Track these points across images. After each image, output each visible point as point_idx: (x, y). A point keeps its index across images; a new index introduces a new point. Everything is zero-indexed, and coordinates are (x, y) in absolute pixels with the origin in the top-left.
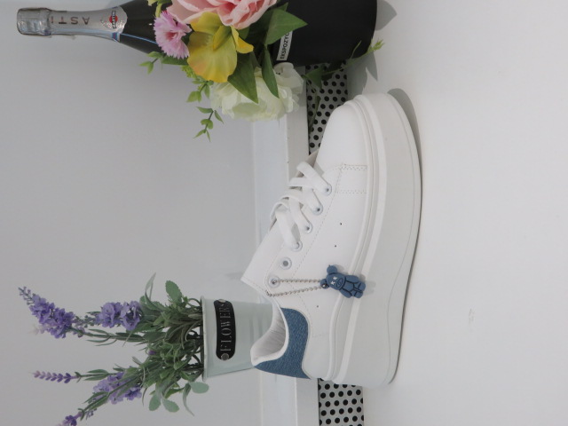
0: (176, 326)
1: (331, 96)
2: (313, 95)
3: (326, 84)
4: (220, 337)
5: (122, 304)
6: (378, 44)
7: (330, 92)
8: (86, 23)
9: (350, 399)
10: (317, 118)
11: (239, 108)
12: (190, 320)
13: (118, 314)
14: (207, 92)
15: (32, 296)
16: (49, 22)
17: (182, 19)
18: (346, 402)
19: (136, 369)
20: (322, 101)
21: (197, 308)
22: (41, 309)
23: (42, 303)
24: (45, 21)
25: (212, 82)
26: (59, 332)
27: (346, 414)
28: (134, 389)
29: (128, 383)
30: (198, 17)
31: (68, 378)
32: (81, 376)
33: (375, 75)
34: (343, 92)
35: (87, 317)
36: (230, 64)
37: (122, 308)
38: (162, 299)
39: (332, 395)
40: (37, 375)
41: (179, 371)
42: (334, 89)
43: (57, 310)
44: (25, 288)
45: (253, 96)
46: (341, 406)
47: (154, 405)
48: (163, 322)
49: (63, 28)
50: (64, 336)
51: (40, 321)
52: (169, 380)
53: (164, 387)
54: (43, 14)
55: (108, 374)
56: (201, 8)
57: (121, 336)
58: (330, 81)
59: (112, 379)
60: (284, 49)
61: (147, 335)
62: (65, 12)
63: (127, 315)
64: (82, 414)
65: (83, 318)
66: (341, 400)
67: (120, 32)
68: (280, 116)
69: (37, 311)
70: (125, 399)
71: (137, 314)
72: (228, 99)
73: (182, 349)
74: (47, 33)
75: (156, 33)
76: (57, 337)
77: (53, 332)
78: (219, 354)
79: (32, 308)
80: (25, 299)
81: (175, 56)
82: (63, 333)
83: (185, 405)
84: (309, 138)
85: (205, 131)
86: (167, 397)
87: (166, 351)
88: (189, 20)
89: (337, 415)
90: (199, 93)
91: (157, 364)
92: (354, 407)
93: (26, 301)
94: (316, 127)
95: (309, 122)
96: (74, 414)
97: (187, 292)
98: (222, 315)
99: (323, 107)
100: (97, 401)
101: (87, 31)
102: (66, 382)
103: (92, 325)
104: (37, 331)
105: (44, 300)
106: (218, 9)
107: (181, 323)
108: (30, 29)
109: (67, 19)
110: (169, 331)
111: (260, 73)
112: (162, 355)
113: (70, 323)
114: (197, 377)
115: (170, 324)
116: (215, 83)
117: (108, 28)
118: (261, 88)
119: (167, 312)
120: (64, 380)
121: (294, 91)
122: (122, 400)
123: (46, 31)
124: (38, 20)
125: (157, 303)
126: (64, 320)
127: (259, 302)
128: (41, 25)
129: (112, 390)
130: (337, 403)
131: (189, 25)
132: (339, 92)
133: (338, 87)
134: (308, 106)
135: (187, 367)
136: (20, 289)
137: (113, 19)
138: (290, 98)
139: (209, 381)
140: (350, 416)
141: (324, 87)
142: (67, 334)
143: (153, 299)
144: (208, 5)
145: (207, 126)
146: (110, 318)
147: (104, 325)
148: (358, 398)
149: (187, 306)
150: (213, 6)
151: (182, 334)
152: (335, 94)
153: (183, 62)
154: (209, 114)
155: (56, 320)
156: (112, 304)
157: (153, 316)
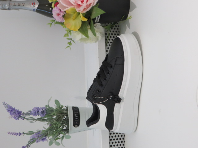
0: (59, 116)
1: (113, 33)
2: (107, 33)
3: (112, 29)
4: (74, 119)
5: (39, 108)
6: (130, 17)
7: (113, 32)
8: (23, 5)
9: (120, 141)
10: (109, 41)
11: (82, 39)
12: (64, 113)
13: (38, 111)
14: (71, 34)
15: (7, 105)
16: (10, 5)
18: (119, 142)
19: (45, 130)
20: (111, 35)
21: (66, 109)
22: (11, 110)
23: (11, 108)
24: (8, 4)
25: (72, 30)
26: (17, 118)
27: (119, 146)
28: (44, 138)
29: (42, 136)
30: (69, 9)
31: (20, 134)
32: (25, 134)
33: (129, 27)
34: (118, 32)
36: (79, 24)
37: (40, 109)
38: (53, 106)
39: (114, 140)
40: (9, 133)
41: (60, 131)
42: (115, 31)
43: (16, 110)
44: (5, 102)
45: (87, 36)
46: (117, 143)
47: (51, 144)
48: (54, 114)
49: (15, 7)
50: (19, 119)
51: (10, 114)
52: (57, 134)
53: (54, 137)
54: (8, 2)
55: (34, 133)
56: (70, 6)
57: (39, 119)
58: (113, 28)
59: (36, 134)
60: (98, 19)
61: (48, 119)
62: (16, 1)
63: (42, 112)
64: (28, 146)
65: (26, 113)
67: (36, 9)
68: (96, 42)
69: (9, 110)
70: (41, 141)
71: (45, 111)
72: (79, 36)
73: (61, 124)
74: (9, 9)
75: (53, 14)
76: (16, 119)
77: (15, 118)
78: (74, 125)
79: (7, 109)
80: (5, 106)
81: (60, 22)
82: (19, 118)
83: (62, 143)
84: (106, 48)
85: (69, 46)
86: (56, 140)
87: (56, 124)
89: (116, 147)
90: (68, 34)
91: (52, 129)
92: (122, 144)
93: (5, 107)
94: (108, 44)
95: (106, 42)
96: (25, 146)
97: (62, 103)
98: (75, 112)
99: (111, 37)
100: (32, 141)
101: (24, 8)
102: (19, 135)
103: (29, 115)
104: (10, 117)
105: (11, 106)
107: (61, 114)
108: (3, 7)
109: (17, 4)
111: (89, 27)
112: (54, 126)
113: (21, 114)
114: (66, 133)
115: (57, 115)
117: (32, 7)
118: (90, 33)
119: (56, 111)
120: (18, 135)
121: (101, 33)
123: (9, 8)
124: (6, 4)
125: (52, 107)
126: (19, 114)
128: (7, 6)
129: (36, 138)
130: (116, 142)
131: (65, 11)
132: (116, 32)
133: (116, 30)
134: (105, 37)
135: (62, 130)
136: (3, 103)
137: (34, 4)
138: (100, 36)
139: (70, 135)
141: (111, 30)
142: (20, 119)
143: (50, 106)
144: (72, 5)
145: (70, 44)
146: (35, 113)
147: (34, 115)
148: (123, 141)
149: (62, 109)
150: (74, 5)
151: (61, 118)
152: (115, 32)
153: (62, 23)
154: (71, 40)
155: (16, 114)
156: (36, 108)
157: (50, 112)
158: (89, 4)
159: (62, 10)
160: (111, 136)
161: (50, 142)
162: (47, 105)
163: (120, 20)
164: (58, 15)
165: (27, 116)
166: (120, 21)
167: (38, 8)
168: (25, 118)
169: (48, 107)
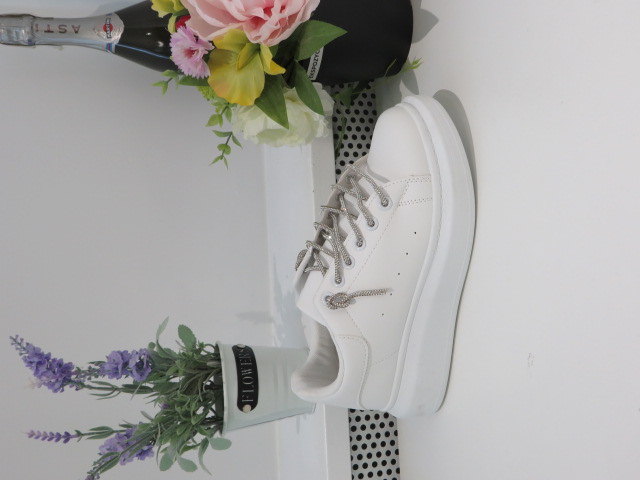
0: (191, 376)
1: (357, 118)
2: (338, 116)
3: (352, 104)
4: (241, 386)
5: (130, 352)
6: (415, 62)
7: (357, 112)
8: (76, 32)
9: (383, 451)
10: (343, 141)
11: (266, 135)
12: (206, 368)
13: (126, 364)
14: (229, 116)
15: (25, 345)
16: (33, 31)
17: (205, 36)
18: (379, 455)
19: (148, 424)
20: (349, 123)
21: (213, 354)
22: (36, 360)
23: (37, 353)
24: (28, 29)
25: (235, 105)
26: (57, 385)
27: (380, 467)
28: (145, 448)
29: (139, 442)
30: (223, 34)
31: (67, 437)
32: (83, 435)
34: (370, 112)
35: (90, 368)
36: (257, 85)
37: (131, 356)
38: (174, 344)
39: (364, 447)
40: (31, 435)
41: (196, 425)
42: (361, 109)
43: (54, 360)
44: (17, 336)
45: (283, 121)
46: (374, 458)
47: (165, 465)
48: (177, 372)
49: (49, 38)
50: (63, 390)
51: (36, 373)
52: (186, 436)
53: (180, 441)
54: (26, 21)
55: (113, 432)
56: (227, 23)
58: (356, 101)
59: (120, 437)
60: (314, 68)
61: (156, 386)
62: (52, 19)
63: (137, 365)
64: (92, 477)
65: (86, 368)
66: (374, 452)
67: (116, 43)
68: (307, 141)
69: (31, 363)
70: (136, 459)
71: (148, 363)
72: (253, 123)
73: (199, 401)
74: (31, 43)
75: (172, 50)
76: (55, 391)
77: (50, 385)
78: (241, 406)
79: (25, 359)
80: (17, 349)
81: (194, 76)
82: (62, 385)
83: (201, 463)
84: (336, 163)
85: (222, 157)
86: (181, 454)
87: (182, 404)
88: (212, 36)
89: (370, 468)
90: (220, 116)
91: (172, 418)
92: (388, 460)
93: (18, 352)
94: (342, 151)
95: (335, 146)
97: (201, 337)
98: (243, 362)
99: (349, 129)
100: (108, 461)
101: (77, 41)
102: (66, 441)
103: (97, 377)
104: (33, 385)
105: (40, 349)
106: (244, 25)
107: (198, 371)
108: (10, 38)
109: (54, 27)
110: (185, 381)
112: (178, 409)
113: (71, 374)
114: (215, 431)
115: (184, 373)
116: (238, 106)
117: (102, 38)
119: (182, 360)
120: (62, 440)
122: (132, 460)
123: (29, 41)
124: (20, 28)
125: (169, 350)
126: (63, 372)
127: (273, 345)
128: (23, 34)
129: (121, 450)
130: (369, 456)
131: (212, 42)
132: (366, 112)
133: (365, 107)
134: (334, 128)
135: (205, 422)
136: (11, 338)
137: (108, 28)
139: (228, 435)
140: (384, 469)
141: (350, 108)
142: (67, 388)
143: (164, 346)
144: (234, 20)
145: (224, 151)
146: (117, 369)
147: (111, 377)
148: (392, 449)
149: (203, 353)
150: (239, 22)
151: (199, 384)
152: (362, 115)
153: (202, 82)
154: (227, 138)
155: (54, 372)
156: (119, 352)
157: (165, 365)
158: (290, 17)
159: (201, 37)
160: (355, 434)
161: (164, 458)
162: (155, 342)
163: (381, 74)
164: (190, 52)
165: (90, 379)
166: (382, 76)
167: (121, 41)
168: (84, 386)
169: (155, 349)
